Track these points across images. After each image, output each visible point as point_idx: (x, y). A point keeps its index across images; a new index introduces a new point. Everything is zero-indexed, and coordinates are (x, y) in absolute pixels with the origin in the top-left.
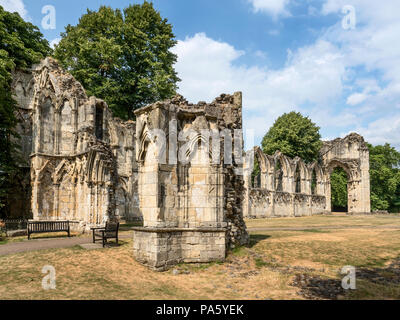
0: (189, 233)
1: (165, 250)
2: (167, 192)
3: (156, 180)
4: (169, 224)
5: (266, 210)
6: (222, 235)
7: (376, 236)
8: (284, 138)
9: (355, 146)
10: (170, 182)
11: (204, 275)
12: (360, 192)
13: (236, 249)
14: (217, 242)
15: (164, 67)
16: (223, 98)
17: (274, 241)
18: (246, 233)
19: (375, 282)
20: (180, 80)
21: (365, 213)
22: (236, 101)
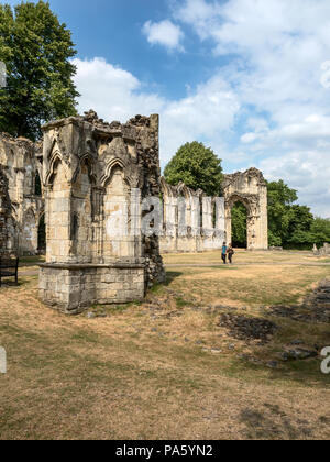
0: (105, 270)
1: (77, 290)
2: (80, 223)
3: (68, 207)
4: (83, 260)
5: (169, 244)
6: (141, 272)
7: (280, 273)
8: (187, 168)
9: (255, 182)
10: (84, 211)
11: (122, 317)
12: (259, 228)
13: (153, 288)
14: (135, 280)
15: (61, 78)
16: (138, 120)
17: (188, 277)
18: (162, 269)
19: (296, 319)
20: (79, 95)
21: (263, 250)
22: (153, 124)
